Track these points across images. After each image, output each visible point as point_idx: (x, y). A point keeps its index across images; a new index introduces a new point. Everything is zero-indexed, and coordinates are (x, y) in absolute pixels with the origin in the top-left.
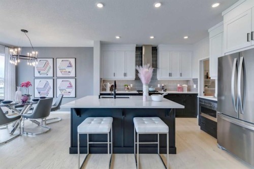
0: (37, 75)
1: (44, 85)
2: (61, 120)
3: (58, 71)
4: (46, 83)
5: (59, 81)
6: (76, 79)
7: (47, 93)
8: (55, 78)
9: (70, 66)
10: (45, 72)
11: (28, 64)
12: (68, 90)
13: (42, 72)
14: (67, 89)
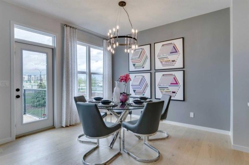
0: (132, 68)
1: (140, 81)
2: (168, 137)
3: (157, 61)
4: (142, 79)
5: (159, 76)
6: (184, 71)
7: (144, 92)
8: (153, 71)
9: (175, 51)
10: (141, 64)
11: (126, 51)
12: (172, 89)
13: (137, 64)
14: (170, 88)
